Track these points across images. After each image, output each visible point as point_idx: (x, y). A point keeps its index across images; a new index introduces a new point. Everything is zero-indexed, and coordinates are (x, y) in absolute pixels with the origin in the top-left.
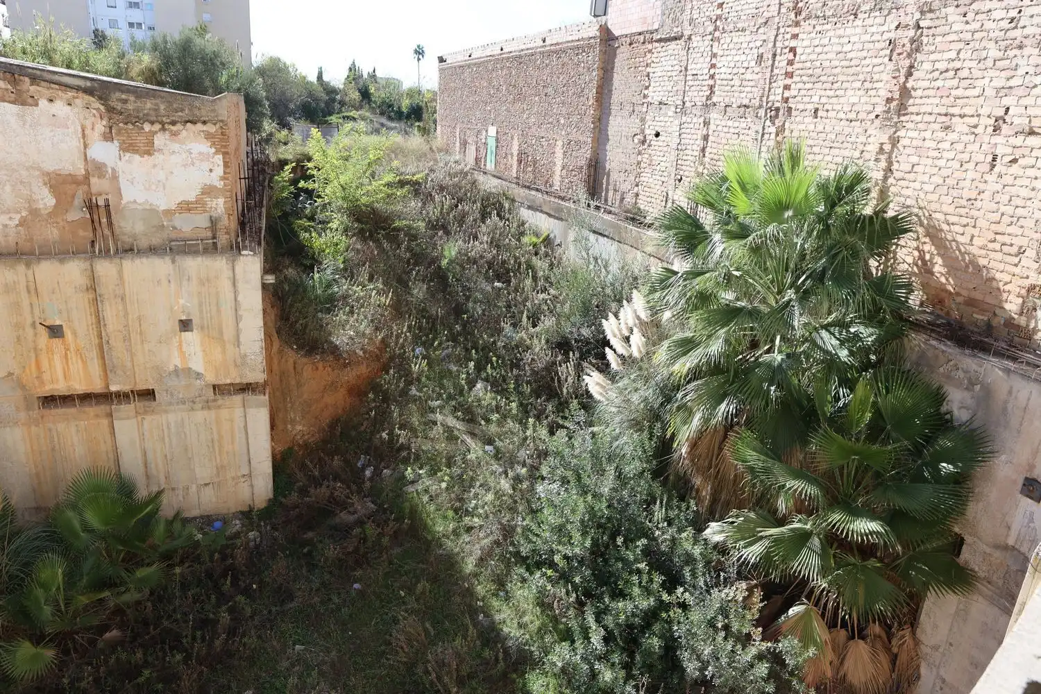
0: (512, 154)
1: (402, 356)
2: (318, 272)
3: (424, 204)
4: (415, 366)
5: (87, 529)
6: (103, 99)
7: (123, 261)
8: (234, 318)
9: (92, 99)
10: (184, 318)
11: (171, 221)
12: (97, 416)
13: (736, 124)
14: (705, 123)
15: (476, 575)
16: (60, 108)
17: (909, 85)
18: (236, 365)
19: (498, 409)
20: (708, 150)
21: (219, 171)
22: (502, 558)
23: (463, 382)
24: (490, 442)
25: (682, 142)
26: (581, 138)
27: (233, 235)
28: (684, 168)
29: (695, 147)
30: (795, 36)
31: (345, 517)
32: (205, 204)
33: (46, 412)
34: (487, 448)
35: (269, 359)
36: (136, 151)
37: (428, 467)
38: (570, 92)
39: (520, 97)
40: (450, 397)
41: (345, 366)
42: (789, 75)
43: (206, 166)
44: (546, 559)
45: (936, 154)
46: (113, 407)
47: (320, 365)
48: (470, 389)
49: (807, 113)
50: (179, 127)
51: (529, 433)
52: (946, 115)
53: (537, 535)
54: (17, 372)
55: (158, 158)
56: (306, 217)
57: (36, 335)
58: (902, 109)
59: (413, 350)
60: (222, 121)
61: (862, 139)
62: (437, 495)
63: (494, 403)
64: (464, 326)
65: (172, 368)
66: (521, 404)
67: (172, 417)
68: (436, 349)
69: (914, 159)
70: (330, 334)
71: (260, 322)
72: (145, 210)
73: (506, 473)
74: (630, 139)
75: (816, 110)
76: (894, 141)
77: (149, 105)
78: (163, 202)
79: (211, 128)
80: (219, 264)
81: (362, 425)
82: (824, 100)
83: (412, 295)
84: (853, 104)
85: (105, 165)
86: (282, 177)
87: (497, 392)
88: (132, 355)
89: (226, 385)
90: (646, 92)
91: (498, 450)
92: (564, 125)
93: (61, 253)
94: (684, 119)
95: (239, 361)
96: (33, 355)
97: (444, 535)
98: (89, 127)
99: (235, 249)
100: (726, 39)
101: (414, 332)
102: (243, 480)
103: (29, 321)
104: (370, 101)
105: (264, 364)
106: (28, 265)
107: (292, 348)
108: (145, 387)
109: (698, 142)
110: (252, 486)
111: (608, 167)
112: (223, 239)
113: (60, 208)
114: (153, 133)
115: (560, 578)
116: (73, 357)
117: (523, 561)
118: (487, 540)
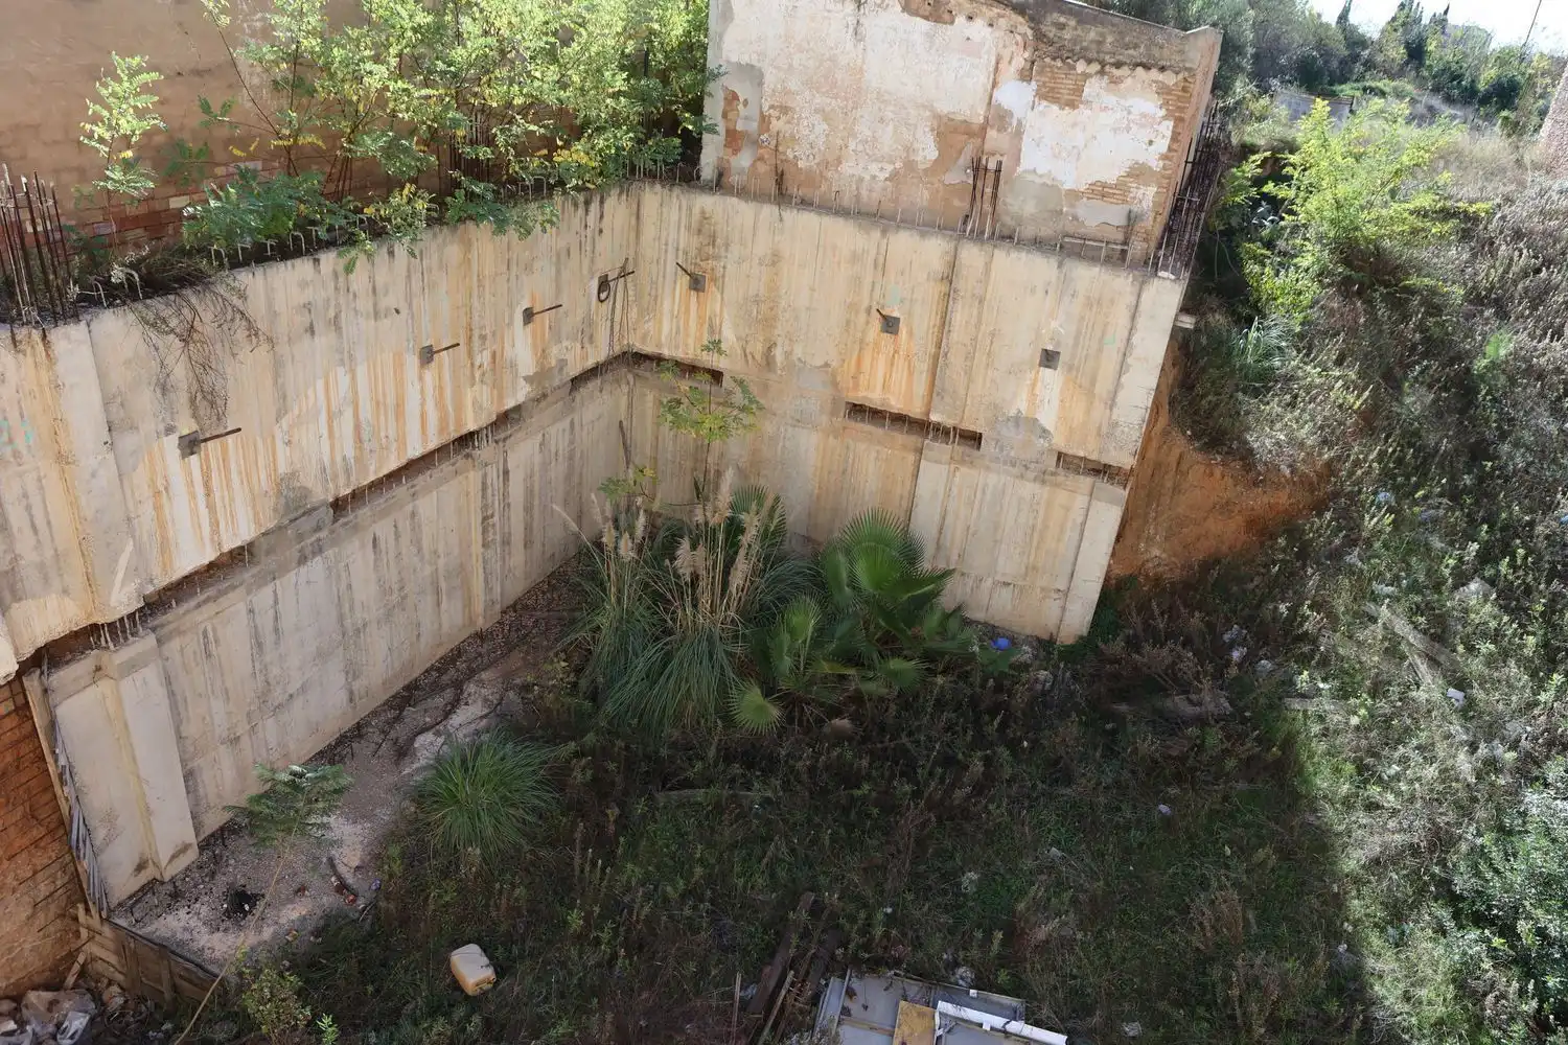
1: (1351, 496)
2: (1258, 329)
3: (1474, 256)
4: (1372, 518)
5: (853, 583)
6: (1035, 21)
7: (996, 251)
8: (1118, 368)
9: (1020, 19)
10: (1050, 348)
11: (1072, 206)
12: (904, 447)
15: (1357, 881)
16: (978, 28)
18: (1099, 434)
19: (1497, 636)
21: (1162, 145)
22: (1414, 876)
23: (1447, 572)
24: (1461, 684)
27: (1153, 244)
31: (1179, 704)
32: (1125, 192)
33: (852, 424)
34: (1452, 692)
35: (1147, 438)
36: (1055, 101)
37: (1337, 683)
40: (1415, 588)
41: (1255, 483)
43: (1145, 135)
44: (1496, 916)
46: (927, 442)
47: (1218, 472)
48: (1456, 587)
50: (1125, 71)
51: (1543, 697)
53: (1497, 871)
54: (834, 364)
55: (1083, 113)
56: (1261, 240)
57: (867, 323)
59: (1375, 493)
60: (1189, 70)
62: (1337, 732)
63: (1493, 624)
64: (1481, 480)
65: (1013, 412)
66: (1546, 645)
67: (993, 479)
68: (1415, 503)
70: (1248, 429)
71: (1152, 380)
72: (1045, 184)
73: (1473, 747)
77: (1092, 35)
78: (1073, 179)
79: (1169, 79)
80: (1121, 283)
81: (1252, 581)
83: (1401, 403)
85: (1011, 114)
86: (1243, 172)
87: (1506, 609)
88: (970, 380)
89: (1075, 457)
91: (1471, 703)
93: (925, 225)
95: (1104, 430)
96: (857, 347)
97: (1325, 797)
98: (1007, 59)
99: (1150, 266)
101: (1386, 465)
102: (1056, 596)
103: (866, 304)
104: (1421, 64)
105: (1139, 444)
106: (884, 232)
107: (1184, 433)
108: (972, 428)
110: (1064, 609)
112: (1137, 248)
113: (940, 165)
114: (1086, 76)
115: (1515, 961)
116: (900, 363)
117: (1453, 899)
118: (1397, 837)
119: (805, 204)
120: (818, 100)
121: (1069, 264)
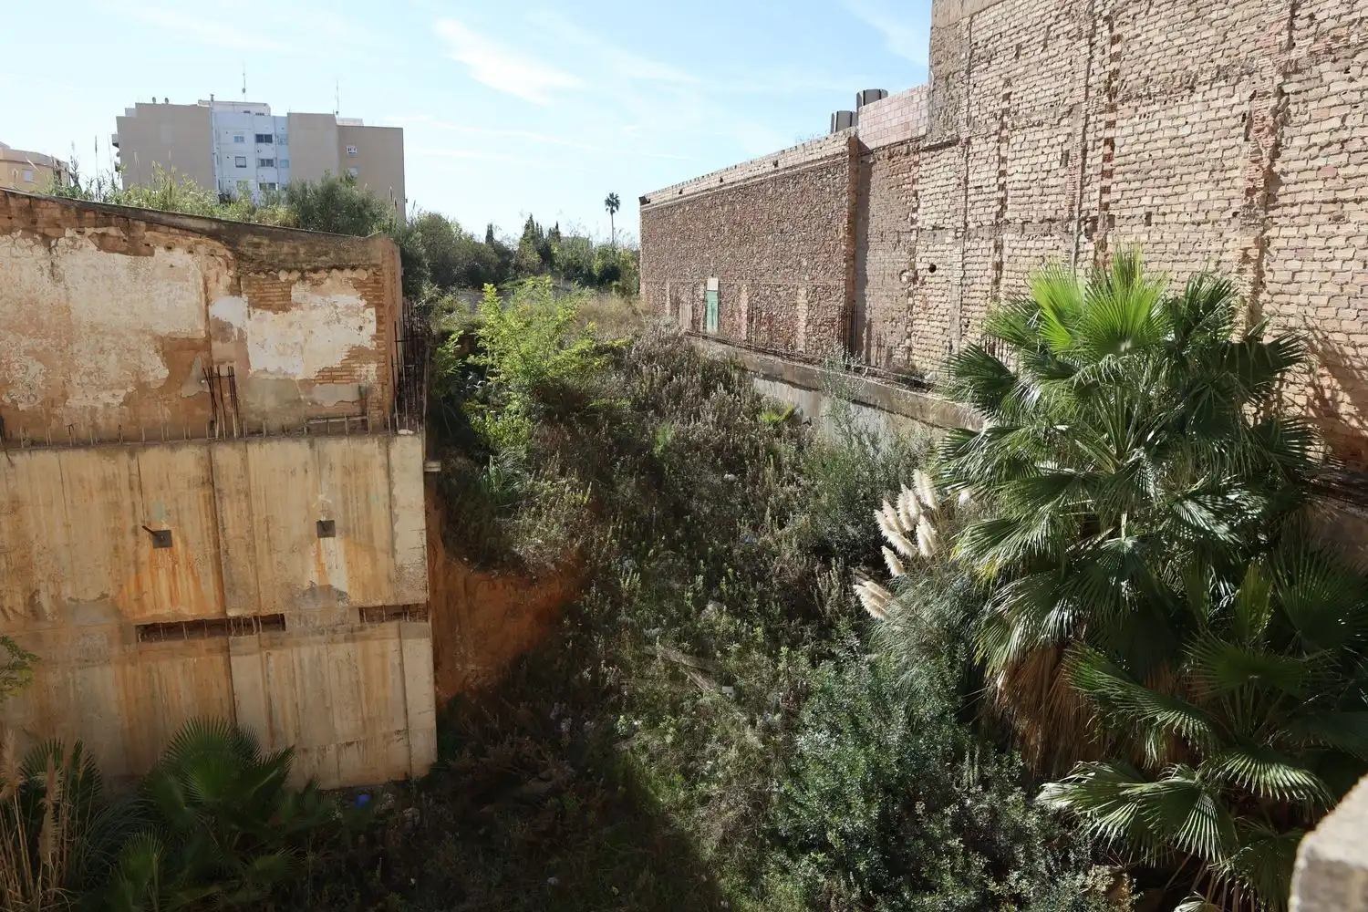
0: (740, 312)
1: (606, 569)
2: (495, 464)
3: (628, 378)
4: (625, 581)
5: (192, 801)
6: (231, 244)
7: (250, 448)
8: (389, 519)
9: (217, 244)
10: (323, 519)
11: (309, 393)
12: (209, 651)
13: (1039, 245)
14: (996, 247)
15: (719, 863)
16: (179, 256)
17: (1275, 169)
18: (390, 581)
19: (737, 637)
20: (1003, 281)
21: (371, 328)
22: (752, 840)
23: (689, 603)
24: (728, 681)
25: (967, 275)
26: (830, 283)
27: (387, 409)
28: (971, 308)
29: (985, 280)
30: (1111, 124)
31: (535, 786)
32: (351, 372)
33: (146, 645)
34: (725, 689)
35: (433, 574)
36: (269, 307)
37: (645, 717)
38: (813, 226)
39: (747, 238)
40: (674, 622)
41: (532, 583)
42: (1107, 174)
43: (354, 322)
44: (814, 839)
45: (1325, 255)
46: (231, 638)
47: (499, 582)
48: (699, 612)
49: (1135, 221)
50: (322, 274)
51: (781, 667)
52: (1334, 202)
53: (801, 806)
54: (112, 593)
55: (295, 314)
56: (477, 399)
57: (137, 543)
58: (1270, 200)
59: (621, 562)
60: (375, 265)
61: (1216, 246)
62: (660, 755)
63: (732, 629)
64: (687, 531)
65: (307, 585)
66: (768, 631)
67: (306, 653)
68: (650, 560)
69: (1295, 265)
70: (511, 543)
71: (419, 522)
72: (277, 380)
73: (753, 723)
74: (897, 277)
75: (1149, 215)
76: (1263, 244)
77: (286, 249)
78: (301, 370)
79: (362, 275)
80: (370, 448)
81: (556, 662)
82: (1157, 201)
83: (617, 493)
84: (1200, 202)
85: (231, 326)
86: (447, 349)
87: (737, 615)
88: (257, 569)
89: (376, 608)
90: (914, 215)
91: (739, 691)
92: (807, 268)
93: (172, 438)
94: (968, 244)
95: (393, 576)
96: (132, 569)
97: (670, 809)
98: (213, 278)
99: (389, 429)
100: (1017, 138)
101: (622, 538)
102: (396, 737)
103: (130, 525)
104: (552, 264)
105: (427, 579)
106: (132, 454)
107: (462, 561)
108: (272, 612)
109: (989, 273)
110: (409, 746)
111: (868, 316)
112: (375, 416)
113: (174, 380)
114: (290, 284)
115: (837, 866)
116: (182, 572)
117: (782, 842)
118: (730, 813)
119: (36, 444)
120: (26, 342)
121: (318, 441)
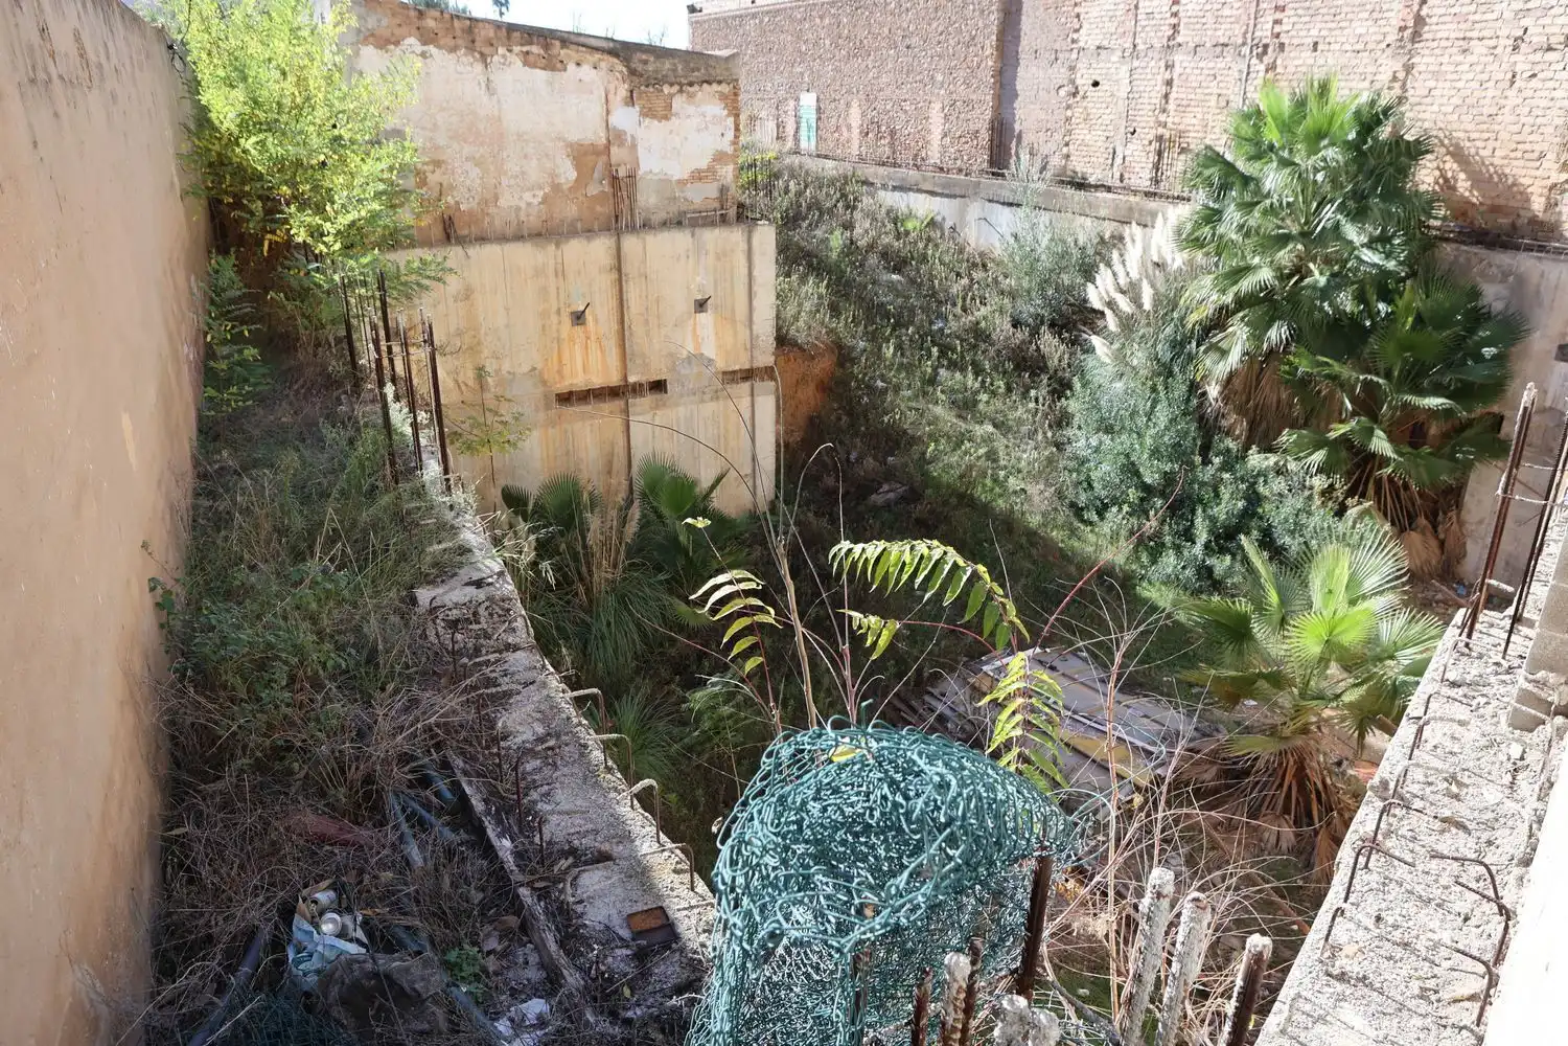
0: (849, 128)
6: (627, 61)
7: (643, 237)
8: (747, 296)
9: (616, 60)
10: (699, 297)
11: (682, 191)
12: (613, 412)
13: (1211, 65)
14: (1167, 67)
16: (586, 72)
17: (1423, 13)
18: (745, 349)
20: (1172, 96)
21: (730, 135)
25: (1135, 89)
26: (973, 97)
28: (1138, 118)
29: (1153, 94)
32: (714, 172)
33: (564, 411)
36: (654, 117)
38: (952, 42)
42: (1280, 9)
43: (718, 129)
45: (1455, 76)
46: (629, 401)
49: (1302, 48)
50: (696, 87)
52: (1464, 39)
54: (539, 366)
55: (675, 122)
57: (560, 323)
58: (1416, 36)
60: (736, 80)
61: (1371, 69)
65: (685, 354)
67: (681, 411)
69: (1432, 84)
71: (772, 298)
72: (659, 180)
74: (1053, 92)
75: (1316, 44)
76: (1408, 69)
77: (667, 65)
78: (678, 171)
79: (725, 88)
80: (735, 236)
82: (1323, 33)
84: (1360, 36)
85: (625, 133)
88: (650, 341)
89: (733, 372)
90: (1076, 36)
92: (943, 82)
93: (586, 231)
94: (1136, 63)
96: (555, 346)
98: (612, 92)
102: (746, 480)
103: (554, 309)
105: (774, 346)
106: (558, 245)
108: (659, 378)
109: (1158, 88)
110: (754, 487)
111: (1018, 127)
112: (732, 210)
113: (581, 182)
114: (671, 96)
116: (593, 345)
119: (482, 239)
120: (467, 150)
121: (698, 231)
